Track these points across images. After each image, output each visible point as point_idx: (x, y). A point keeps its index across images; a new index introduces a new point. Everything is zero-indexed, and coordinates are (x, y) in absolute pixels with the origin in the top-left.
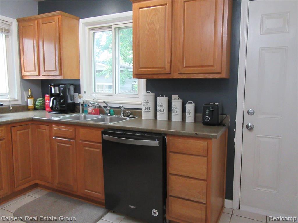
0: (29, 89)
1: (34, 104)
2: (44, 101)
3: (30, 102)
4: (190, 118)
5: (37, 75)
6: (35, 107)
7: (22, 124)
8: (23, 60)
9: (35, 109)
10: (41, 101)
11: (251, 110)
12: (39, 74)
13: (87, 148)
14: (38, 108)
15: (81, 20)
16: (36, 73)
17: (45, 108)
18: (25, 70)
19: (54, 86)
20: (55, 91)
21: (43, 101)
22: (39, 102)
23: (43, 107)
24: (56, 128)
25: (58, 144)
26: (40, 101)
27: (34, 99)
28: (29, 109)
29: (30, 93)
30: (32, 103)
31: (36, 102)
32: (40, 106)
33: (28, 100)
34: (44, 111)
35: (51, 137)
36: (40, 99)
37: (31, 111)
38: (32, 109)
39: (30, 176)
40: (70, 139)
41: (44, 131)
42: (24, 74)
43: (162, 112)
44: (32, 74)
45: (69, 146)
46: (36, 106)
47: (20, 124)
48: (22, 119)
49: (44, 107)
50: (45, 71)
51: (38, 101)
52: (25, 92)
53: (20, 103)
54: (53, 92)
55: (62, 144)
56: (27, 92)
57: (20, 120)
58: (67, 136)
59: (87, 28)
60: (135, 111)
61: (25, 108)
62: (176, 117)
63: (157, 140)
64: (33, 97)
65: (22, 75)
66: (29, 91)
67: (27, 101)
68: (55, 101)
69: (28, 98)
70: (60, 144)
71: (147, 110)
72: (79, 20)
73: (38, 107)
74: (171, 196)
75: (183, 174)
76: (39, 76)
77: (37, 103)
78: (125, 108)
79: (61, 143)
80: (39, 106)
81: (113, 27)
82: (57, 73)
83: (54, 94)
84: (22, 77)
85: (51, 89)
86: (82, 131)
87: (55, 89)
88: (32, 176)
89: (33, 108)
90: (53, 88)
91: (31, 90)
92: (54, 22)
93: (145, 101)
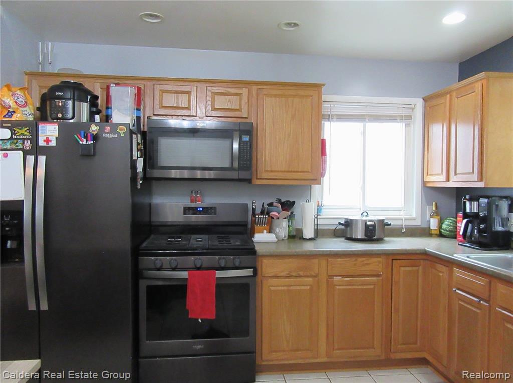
0: (434, 203)
1: (440, 227)
2: (456, 222)
3: (434, 224)
5: (445, 180)
6: (440, 232)
7: (408, 257)
8: (428, 158)
9: (441, 235)
10: (451, 223)
12: (448, 179)
14: (445, 235)
16: (443, 178)
17: (456, 235)
18: (429, 173)
19: (471, 200)
20: (471, 209)
21: (453, 224)
22: (448, 225)
23: (453, 234)
24: (458, 273)
25: (460, 302)
26: (449, 223)
27: (441, 218)
28: (432, 234)
29: (434, 208)
30: (437, 224)
31: (443, 223)
32: (449, 231)
33: (431, 219)
34: (455, 240)
35: (450, 287)
36: (450, 220)
37: (434, 237)
38: (436, 234)
39: (416, 343)
40: (481, 299)
41: (441, 275)
42: (427, 179)
44: (438, 179)
45: (478, 311)
46: (443, 231)
47: (405, 257)
48: (409, 250)
49: (455, 233)
50: (456, 174)
51: (446, 223)
52: (427, 207)
53: (418, 223)
54: (468, 210)
55: (466, 305)
56: (431, 206)
57: (406, 250)
58: (475, 293)
61: (425, 232)
64: (438, 216)
65: (425, 180)
66: (433, 205)
67: (430, 221)
68: (470, 225)
69: (431, 217)
70: (463, 304)
73: (446, 232)
76: (448, 182)
77: (444, 226)
79: (465, 302)
82: (475, 177)
83: (469, 214)
84: (424, 183)
85: (465, 203)
87: (471, 205)
88: (419, 344)
89: (438, 233)
90: (468, 203)
91: (436, 204)
92: (475, 92)
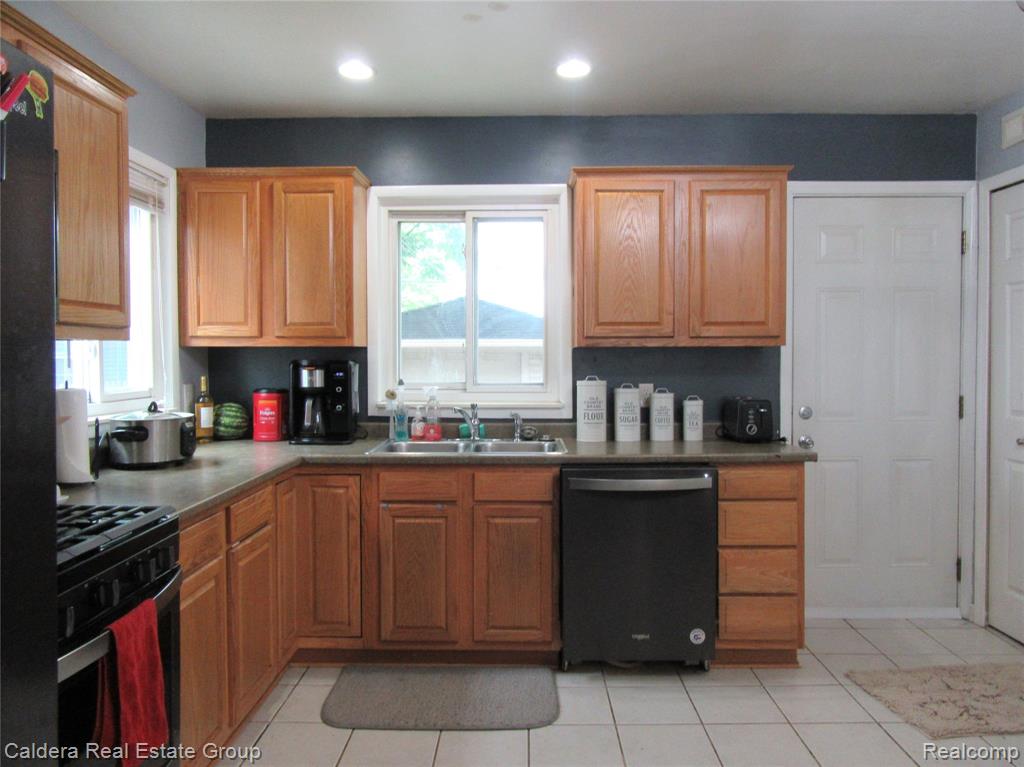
0: (202, 379)
1: (216, 422)
3: (207, 417)
4: (694, 433)
6: (216, 432)
8: (197, 290)
9: (216, 437)
10: (236, 412)
11: (802, 409)
12: (261, 334)
13: (497, 521)
14: (226, 434)
15: (373, 188)
16: (249, 330)
18: (202, 321)
19: (310, 367)
20: (311, 382)
21: (242, 413)
22: (232, 417)
23: (241, 431)
25: (399, 521)
27: (216, 405)
28: (199, 439)
29: (204, 388)
31: (221, 415)
32: (237, 427)
33: (201, 409)
34: (249, 440)
36: (234, 406)
37: (204, 442)
38: (207, 437)
42: (197, 331)
43: (632, 423)
45: (439, 521)
46: (222, 429)
49: (249, 429)
50: (284, 324)
51: (226, 413)
52: (186, 386)
54: (305, 384)
55: (413, 521)
56: (197, 385)
58: (430, 497)
59: (384, 210)
60: (545, 426)
62: (663, 432)
63: (706, 476)
64: (212, 402)
65: (188, 334)
66: (201, 382)
70: (404, 520)
71: (596, 420)
72: (367, 188)
73: (229, 429)
74: (724, 595)
75: (747, 542)
76: (261, 340)
77: (225, 420)
78: (525, 420)
79: (409, 517)
80: (232, 427)
81: (469, 216)
82: (338, 330)
83: (307, 391)
84: (183, 341)
85: (298, 373)
86: (483, 477)
87: (311, 374)
89: (213, 433)
90: (305, 373)
92: (331, 192)
93: (591, 398)
